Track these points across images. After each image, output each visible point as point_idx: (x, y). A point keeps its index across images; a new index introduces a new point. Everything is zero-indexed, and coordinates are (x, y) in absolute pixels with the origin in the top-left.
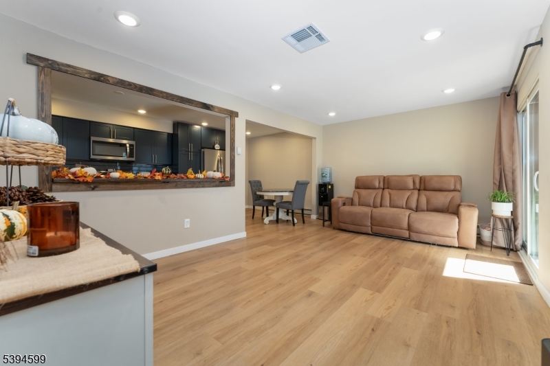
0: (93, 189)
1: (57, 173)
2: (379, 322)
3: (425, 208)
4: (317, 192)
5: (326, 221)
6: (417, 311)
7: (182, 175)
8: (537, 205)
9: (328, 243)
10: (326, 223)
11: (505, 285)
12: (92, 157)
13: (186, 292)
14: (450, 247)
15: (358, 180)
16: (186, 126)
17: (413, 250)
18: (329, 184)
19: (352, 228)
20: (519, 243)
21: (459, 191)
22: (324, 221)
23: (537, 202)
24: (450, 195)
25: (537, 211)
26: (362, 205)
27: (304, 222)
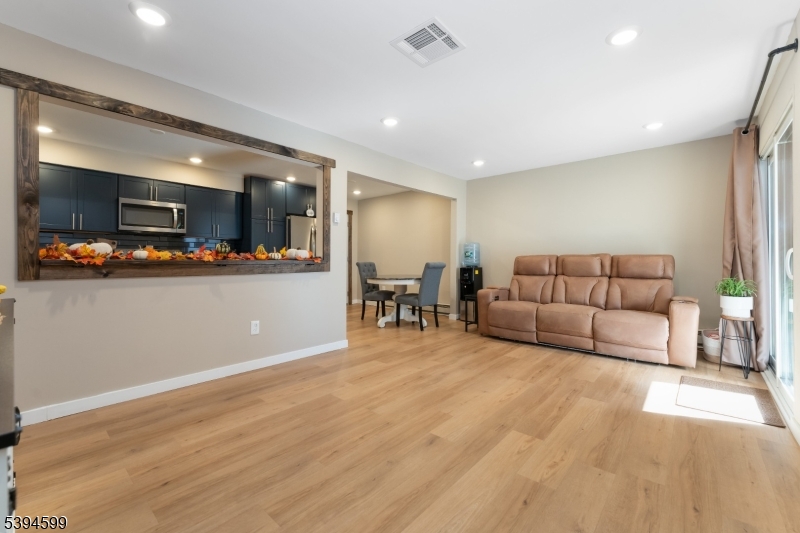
0: (106, 276)
1: (47, 251)
2: (536, 488)
3: (620, 305)
4: (458, 280)
5: (471, 323)
6: (598, 470)
7: (248, 255)
8: (791, 301)
9: (471, 357)
10: (472, 327)
11: (741, 428)
12: (121, 227)
13: (240, 435)
14: (657, 364)
15: (518, 262)
16: (264, 181)
17: (598, 369)
18: (476, 268)
19: (508, 334)
20: (763, 359)
21: (671, 279)
22: (467, 323)
23: (791, 296)
24: (657, 284)
25: (791, 310)
26: (524, 300)
27: (437, 325)
